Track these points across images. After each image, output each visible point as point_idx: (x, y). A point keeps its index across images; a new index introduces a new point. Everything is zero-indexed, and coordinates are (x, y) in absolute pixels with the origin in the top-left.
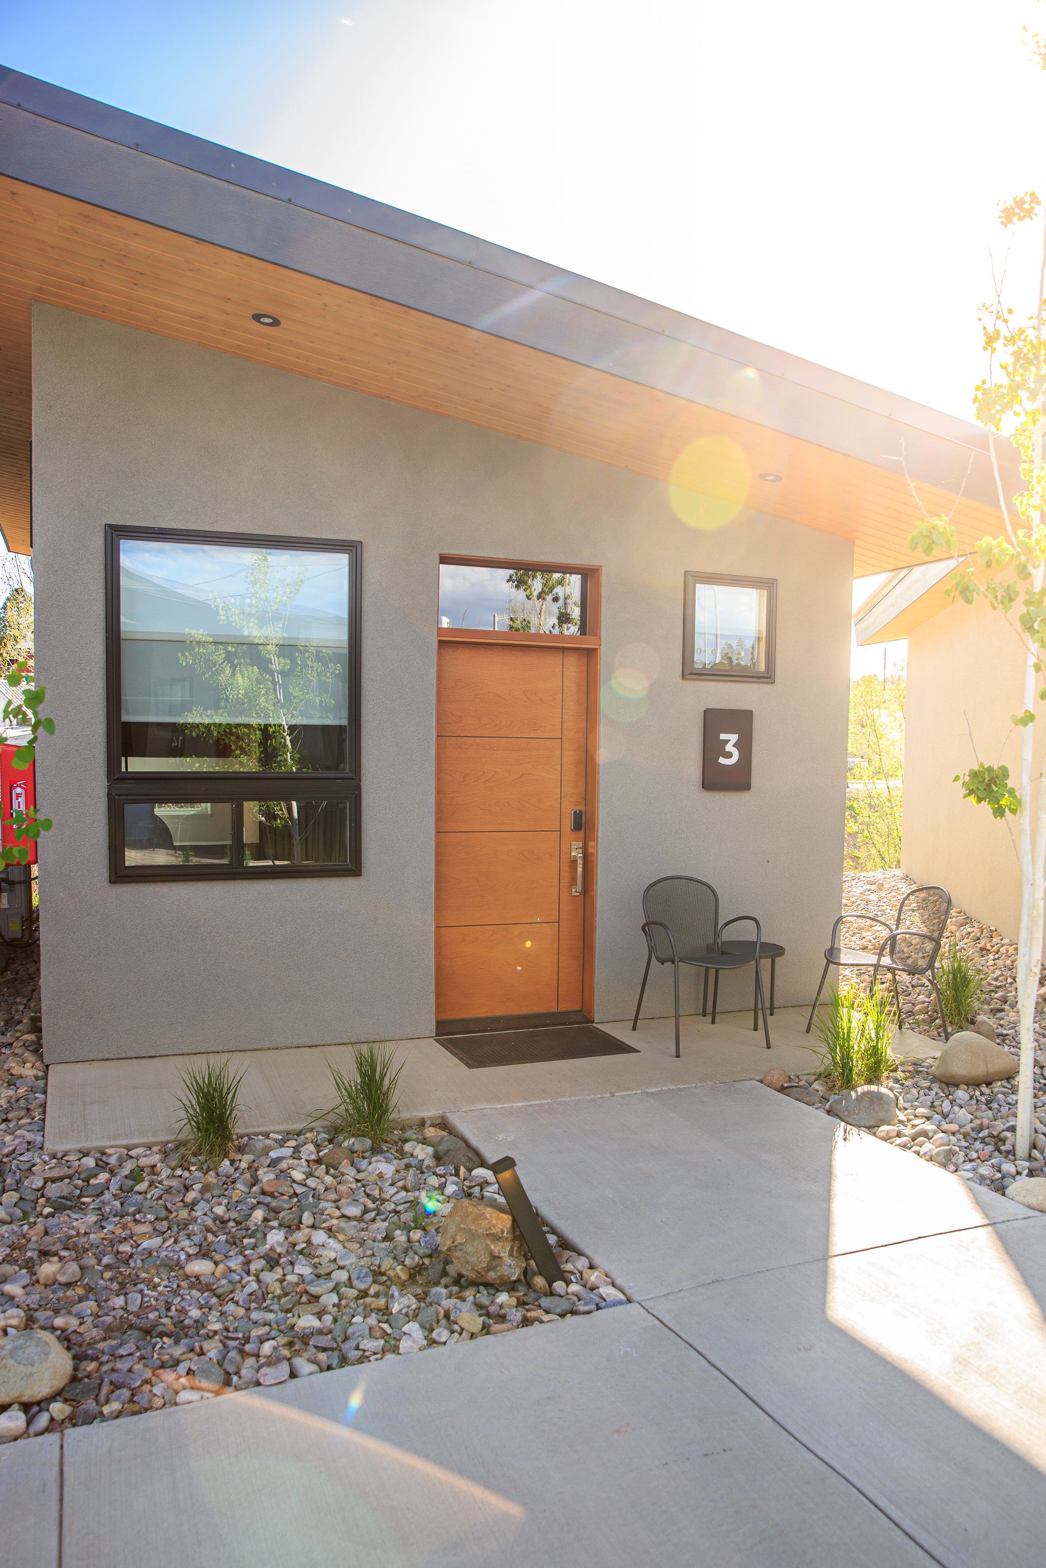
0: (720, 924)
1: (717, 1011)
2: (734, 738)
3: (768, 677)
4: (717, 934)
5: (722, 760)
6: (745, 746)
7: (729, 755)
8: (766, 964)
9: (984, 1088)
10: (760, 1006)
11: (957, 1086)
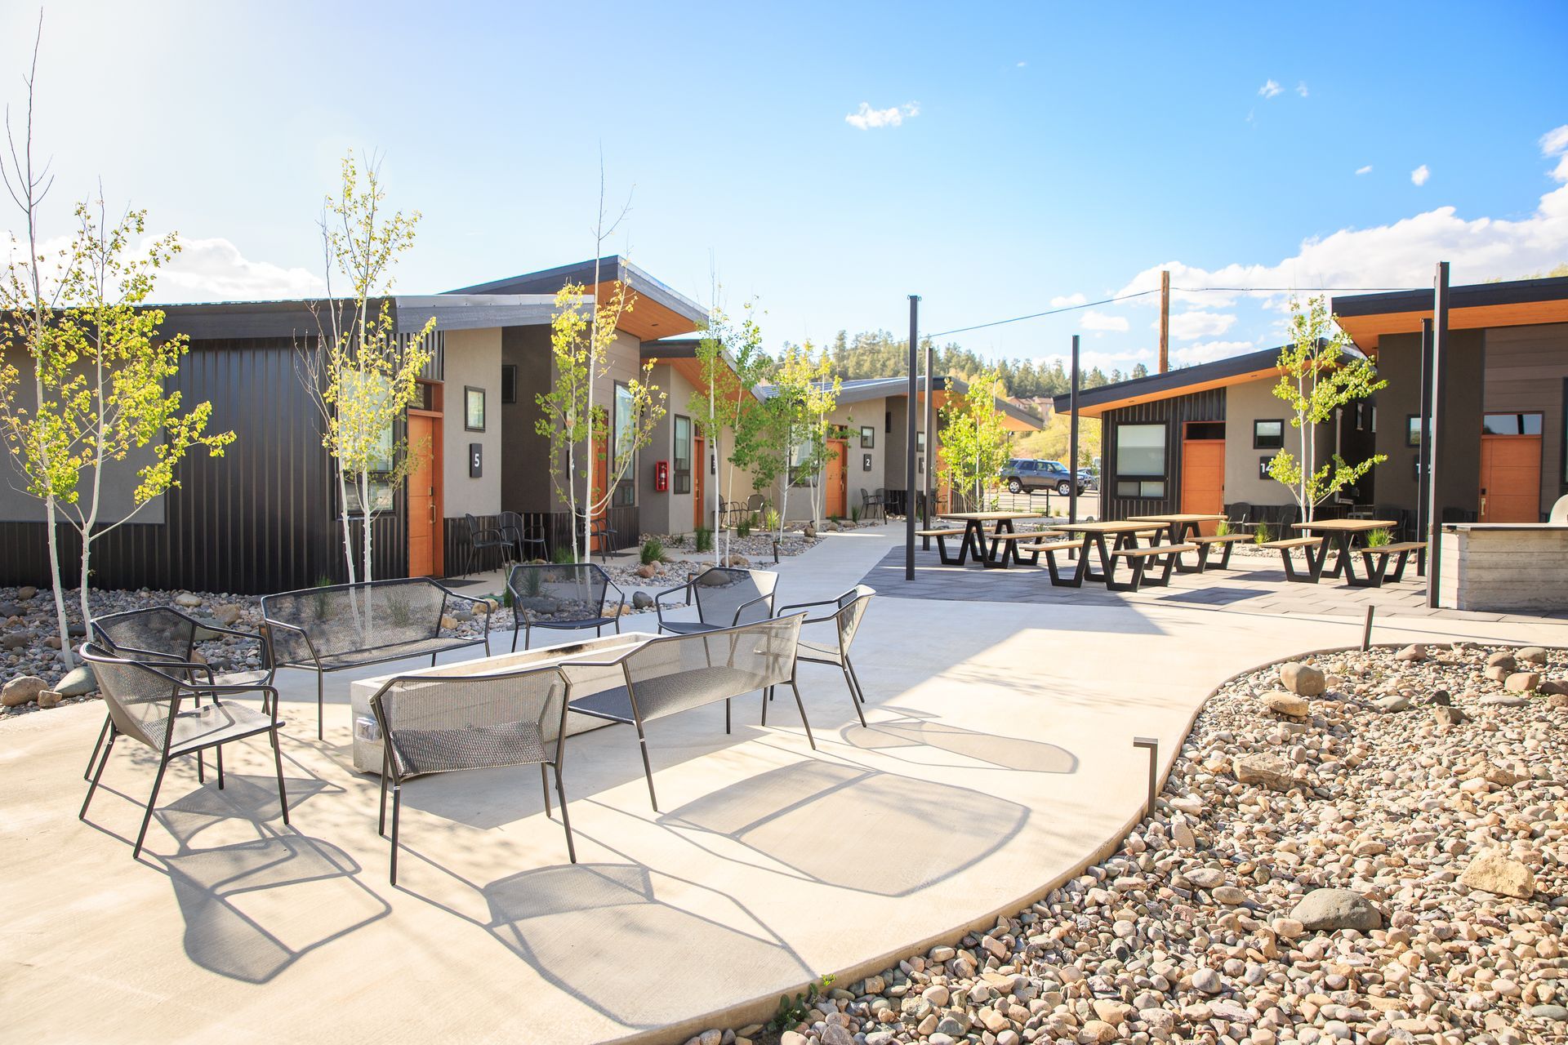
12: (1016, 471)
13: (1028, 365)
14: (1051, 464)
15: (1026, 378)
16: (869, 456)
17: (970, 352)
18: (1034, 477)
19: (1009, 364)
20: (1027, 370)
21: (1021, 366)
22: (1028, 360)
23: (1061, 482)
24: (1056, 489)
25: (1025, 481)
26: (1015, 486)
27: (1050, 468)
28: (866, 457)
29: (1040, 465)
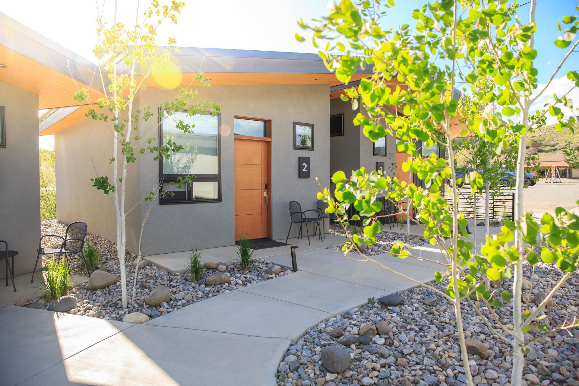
9: (106, 289)
11: (97, 290)
16: (307, 160)
28: (301, 160)
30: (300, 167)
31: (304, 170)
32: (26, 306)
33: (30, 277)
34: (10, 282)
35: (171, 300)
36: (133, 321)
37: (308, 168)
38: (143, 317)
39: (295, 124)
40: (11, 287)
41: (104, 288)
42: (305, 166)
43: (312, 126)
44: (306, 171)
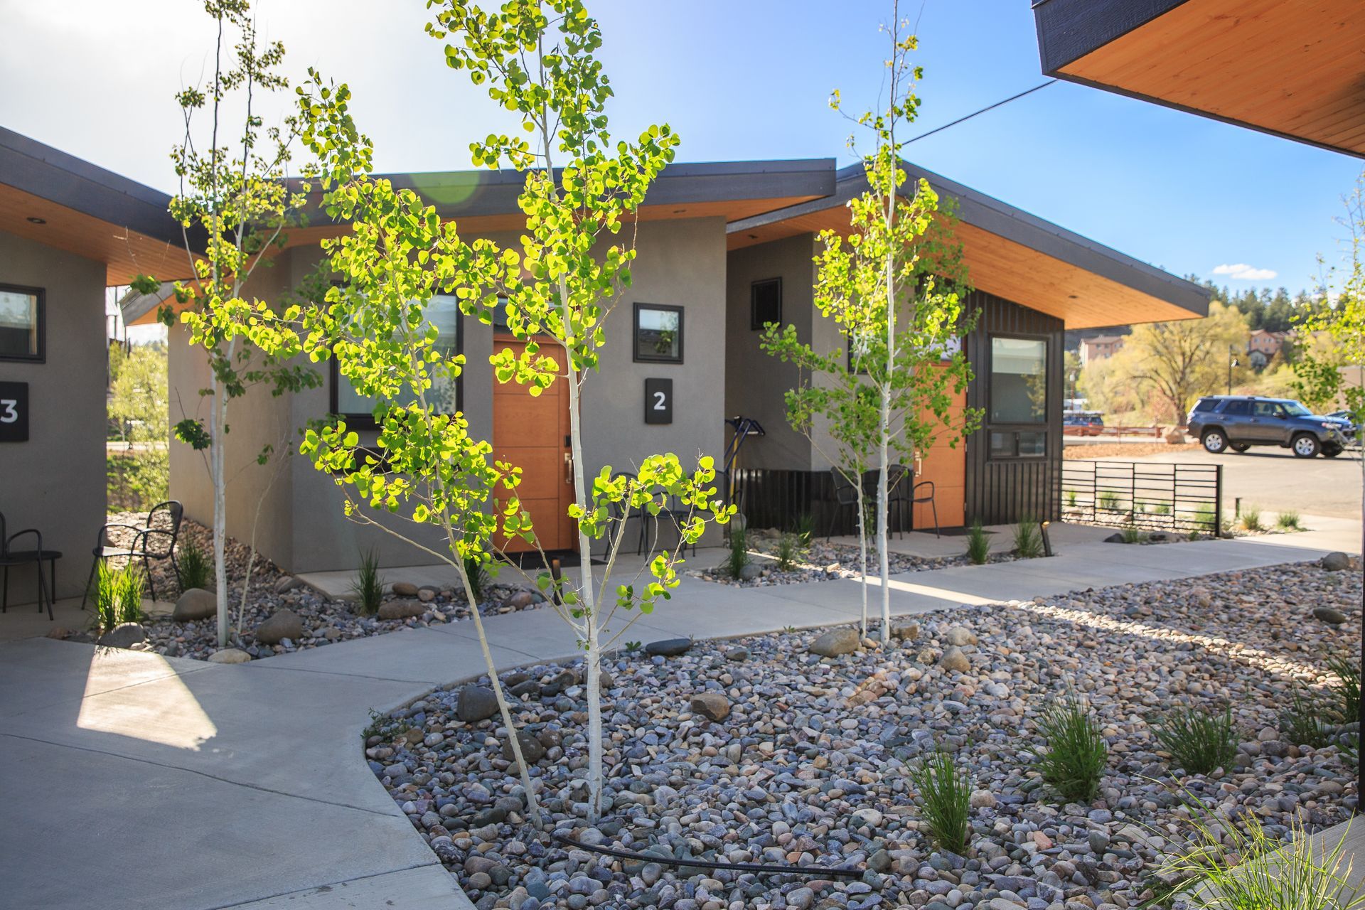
0: (7, 537)
1: (8, 604)
2: (13, 403)
3: (40, 358)
4: (5, 545)
5: (4, 420)
6: (22, 408)
7: (10, 415)
8: (47, 564)
9: (205, 620)
10: (44, 599)
11: (188, 622)
12: (1217, 417)
13: (1284, 295)
14: (1280, 404)
15: (1280, 310)
16: (666, 385)
17: (1210, 282)
18: (1250, 426)
19: (1258, 294)
20: (1282, 300)
21: (1274, 295)
22: (1282, 289)
23: (1297, 435)
24: (1290, 444)
25: (1232, 433)
26: (1214, 441)
27: (1279, 410)
28: (651, 385)
29: (1261, 407)
30: (649, 401)
31: (658, 407)
32: (64, 639)
33: (79, 602)
34: (45, 606)
35: (302, 636)
36: (222, 660)
37: (668, 403)
38: (240, 655)
39: (637, 308)
40: (46, 614)
41: (201, 619)
42: (659, 398)
43: (680, 310)
44: (663, 408)
